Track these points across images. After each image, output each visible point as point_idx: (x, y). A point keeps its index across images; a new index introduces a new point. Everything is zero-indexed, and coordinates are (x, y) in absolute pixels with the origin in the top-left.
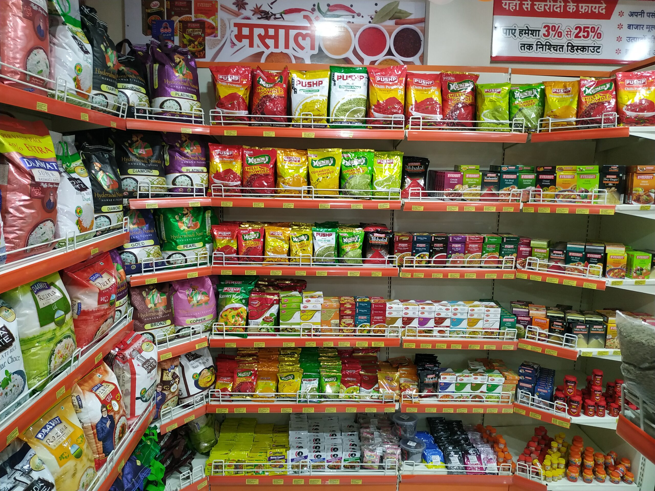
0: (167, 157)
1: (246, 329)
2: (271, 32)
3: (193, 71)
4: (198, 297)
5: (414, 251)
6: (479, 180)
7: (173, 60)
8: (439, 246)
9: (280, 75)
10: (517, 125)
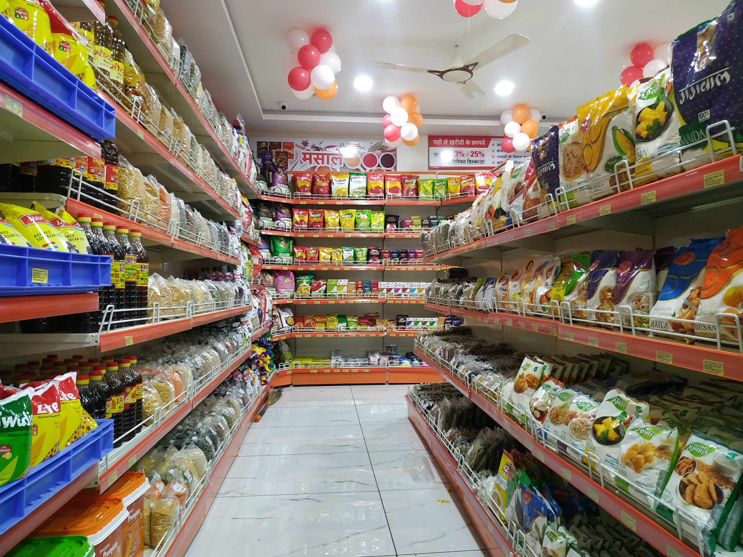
0: (274, 213)
1: (310, 296)
2: (320, 157)
3: (286, 175)
4: (287, 280)
5: (392, 258)
6: (420, 223)
7: (278, 171)
8: (403, 255)
9: (326, 177)
10: (435, 198)
